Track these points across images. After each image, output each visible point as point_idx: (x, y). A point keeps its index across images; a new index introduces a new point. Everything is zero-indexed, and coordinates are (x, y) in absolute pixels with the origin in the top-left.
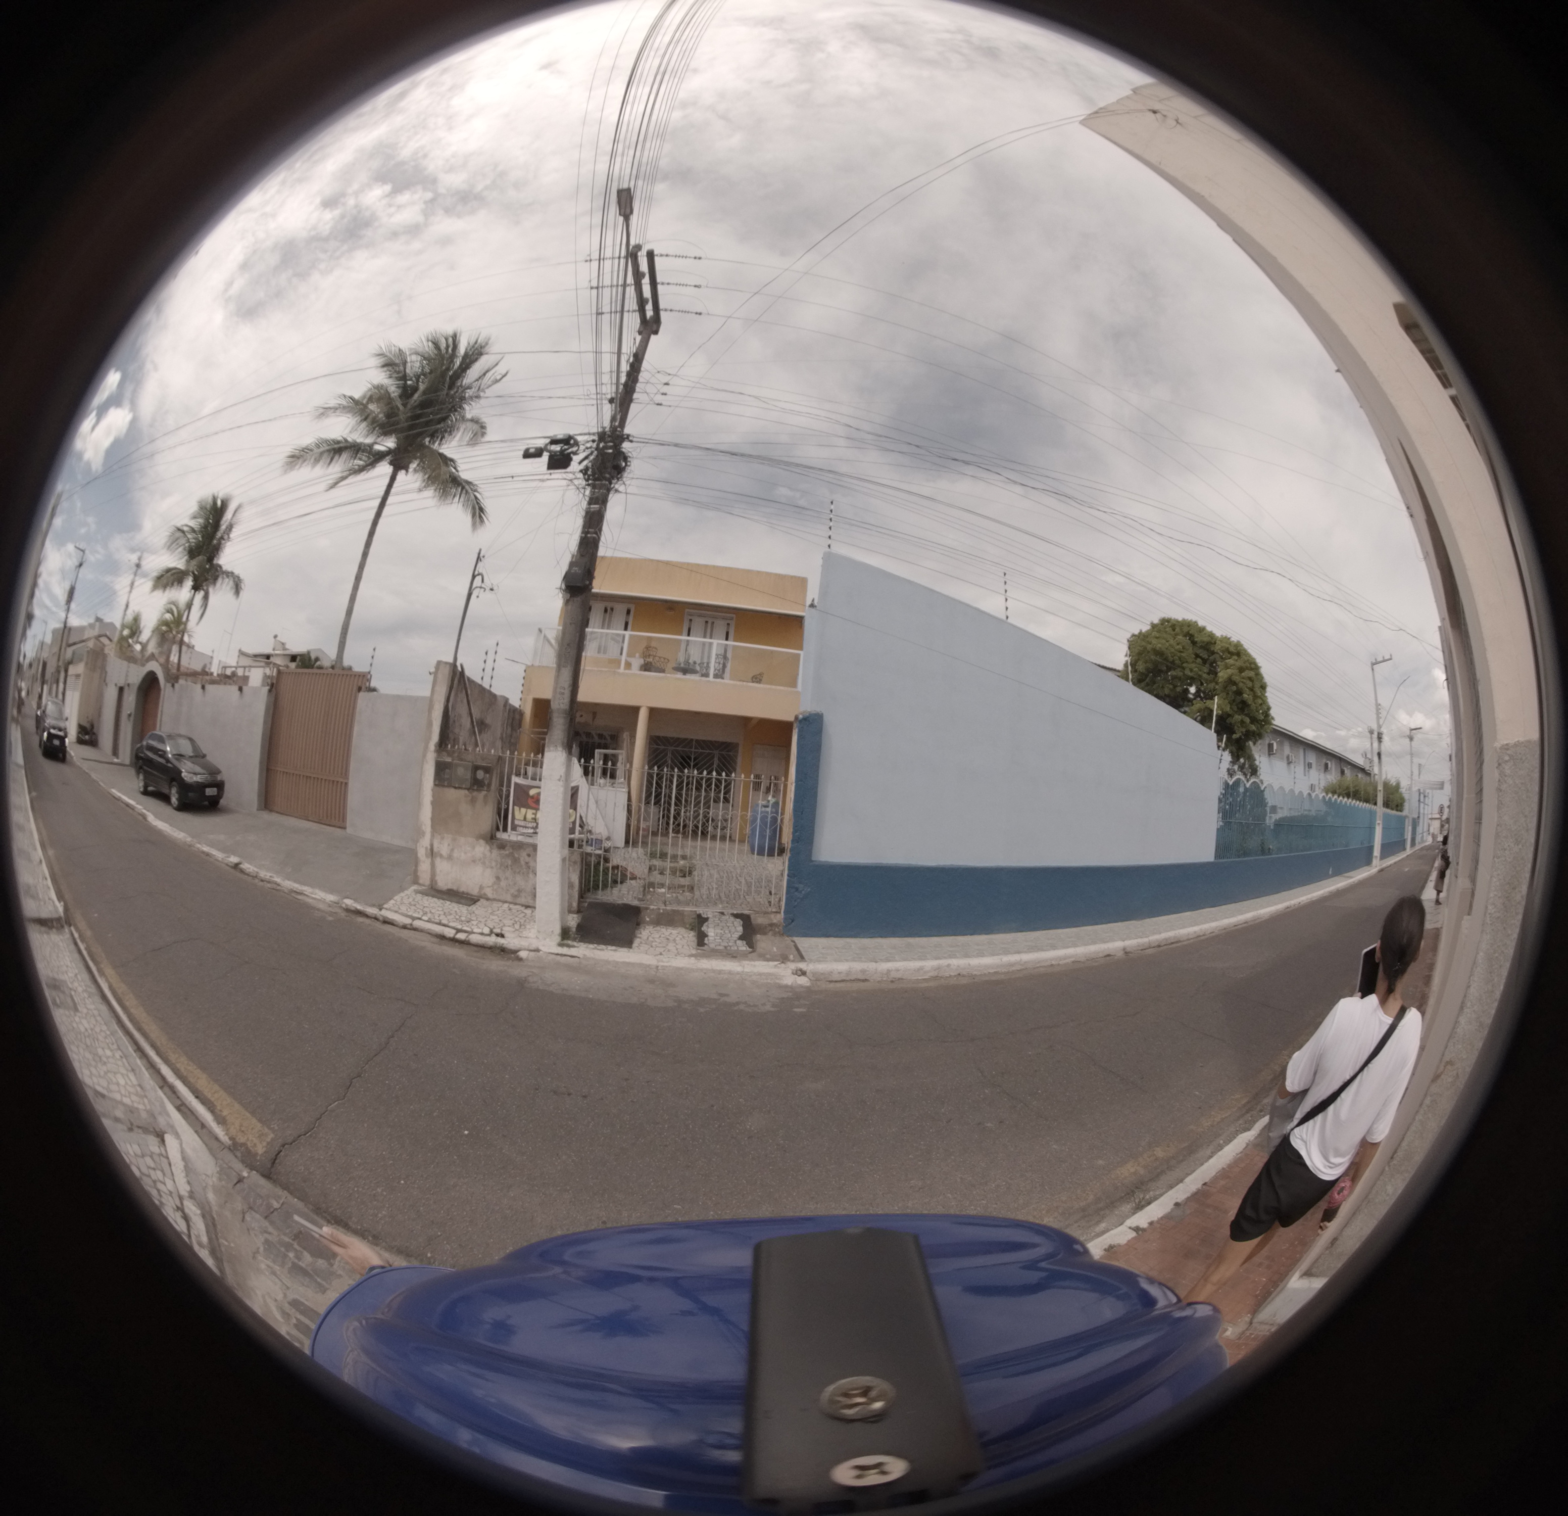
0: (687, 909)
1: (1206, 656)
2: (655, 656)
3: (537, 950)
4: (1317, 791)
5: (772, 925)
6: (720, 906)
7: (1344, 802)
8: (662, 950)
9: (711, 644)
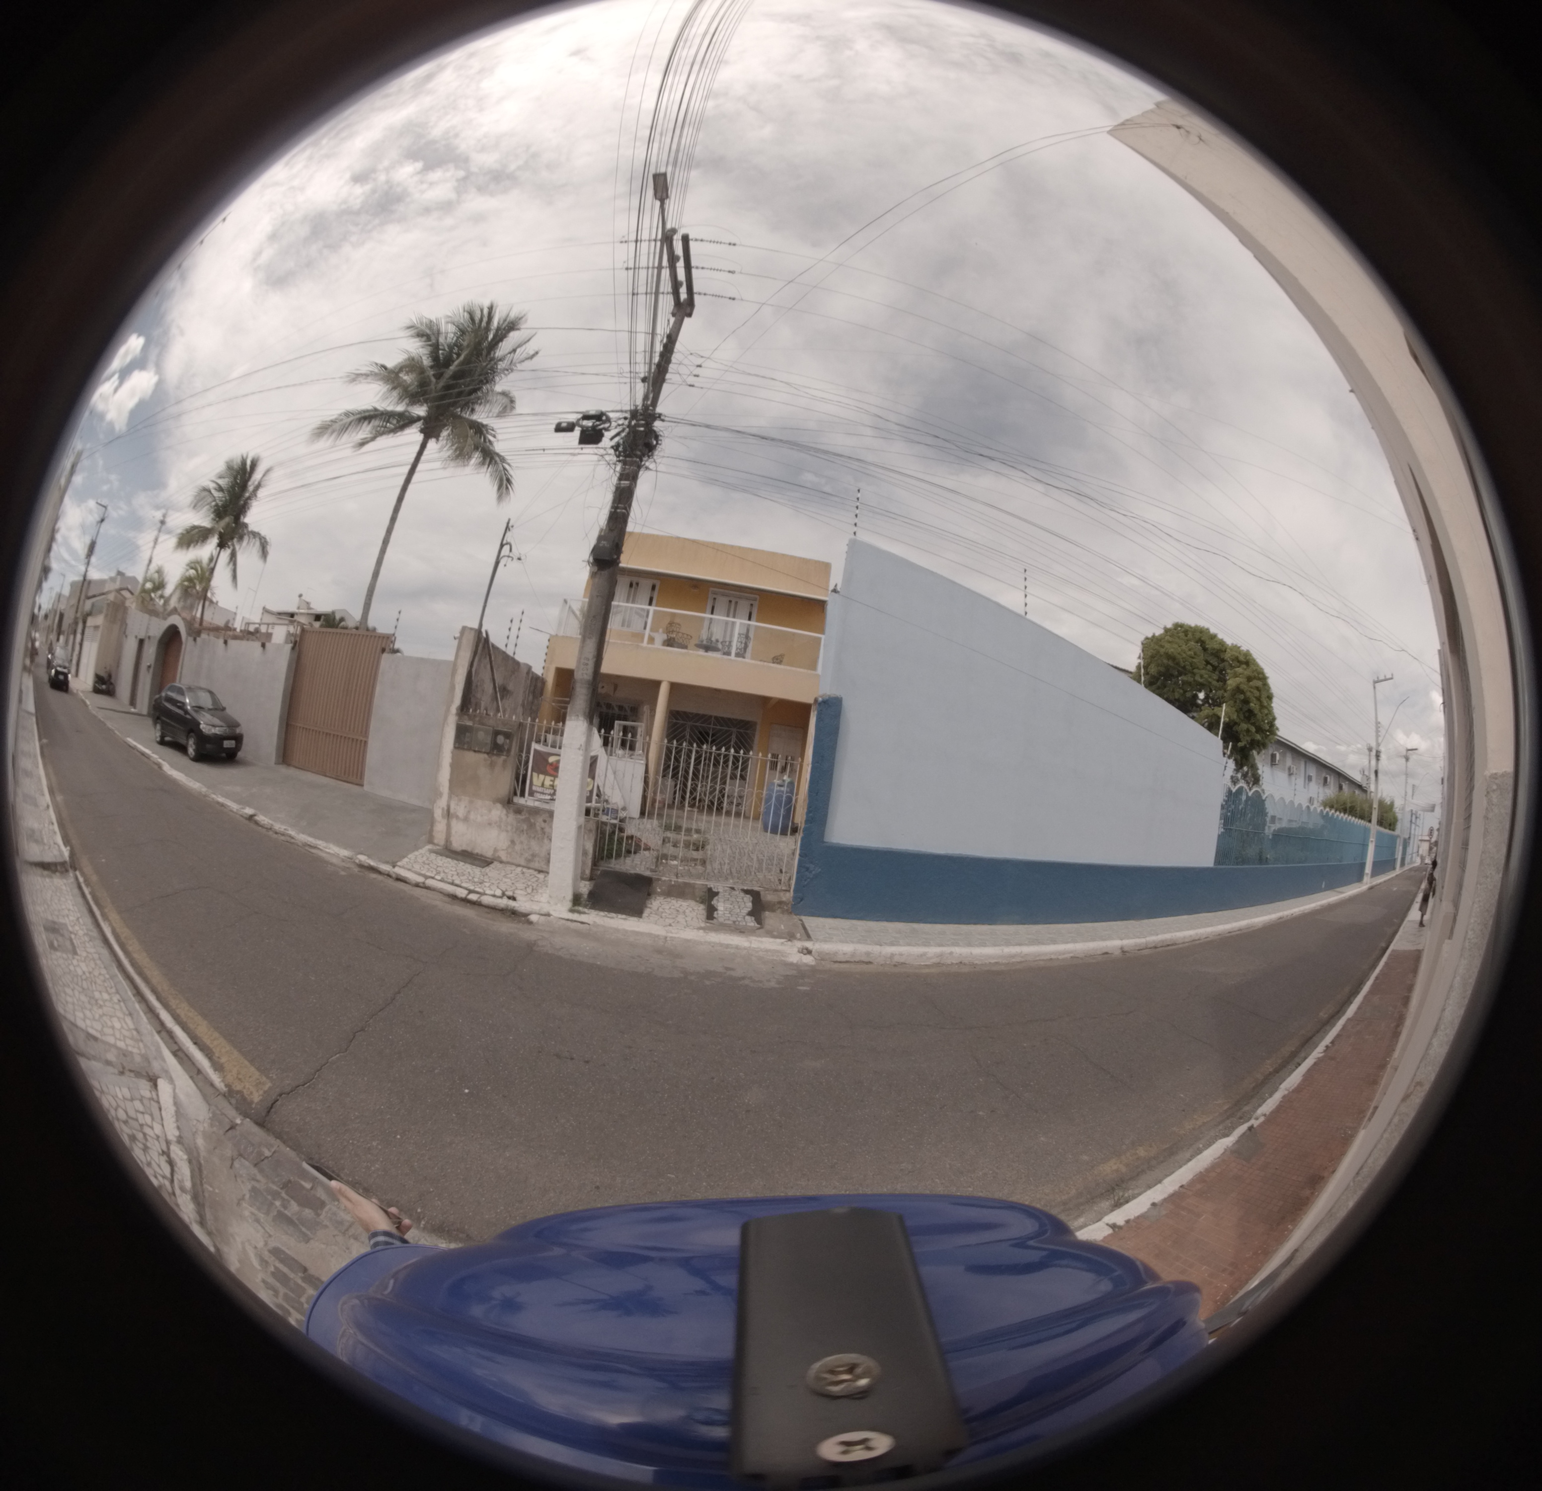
0: (699, 882)
1: (1216, 664)
2: (679, 632)
3: (548, 915)
4: (1316, 804)
5: (780, 903)
6: (731, 881)
7: (1340, 817)
8: (671, 921)
9: (733, 623)
